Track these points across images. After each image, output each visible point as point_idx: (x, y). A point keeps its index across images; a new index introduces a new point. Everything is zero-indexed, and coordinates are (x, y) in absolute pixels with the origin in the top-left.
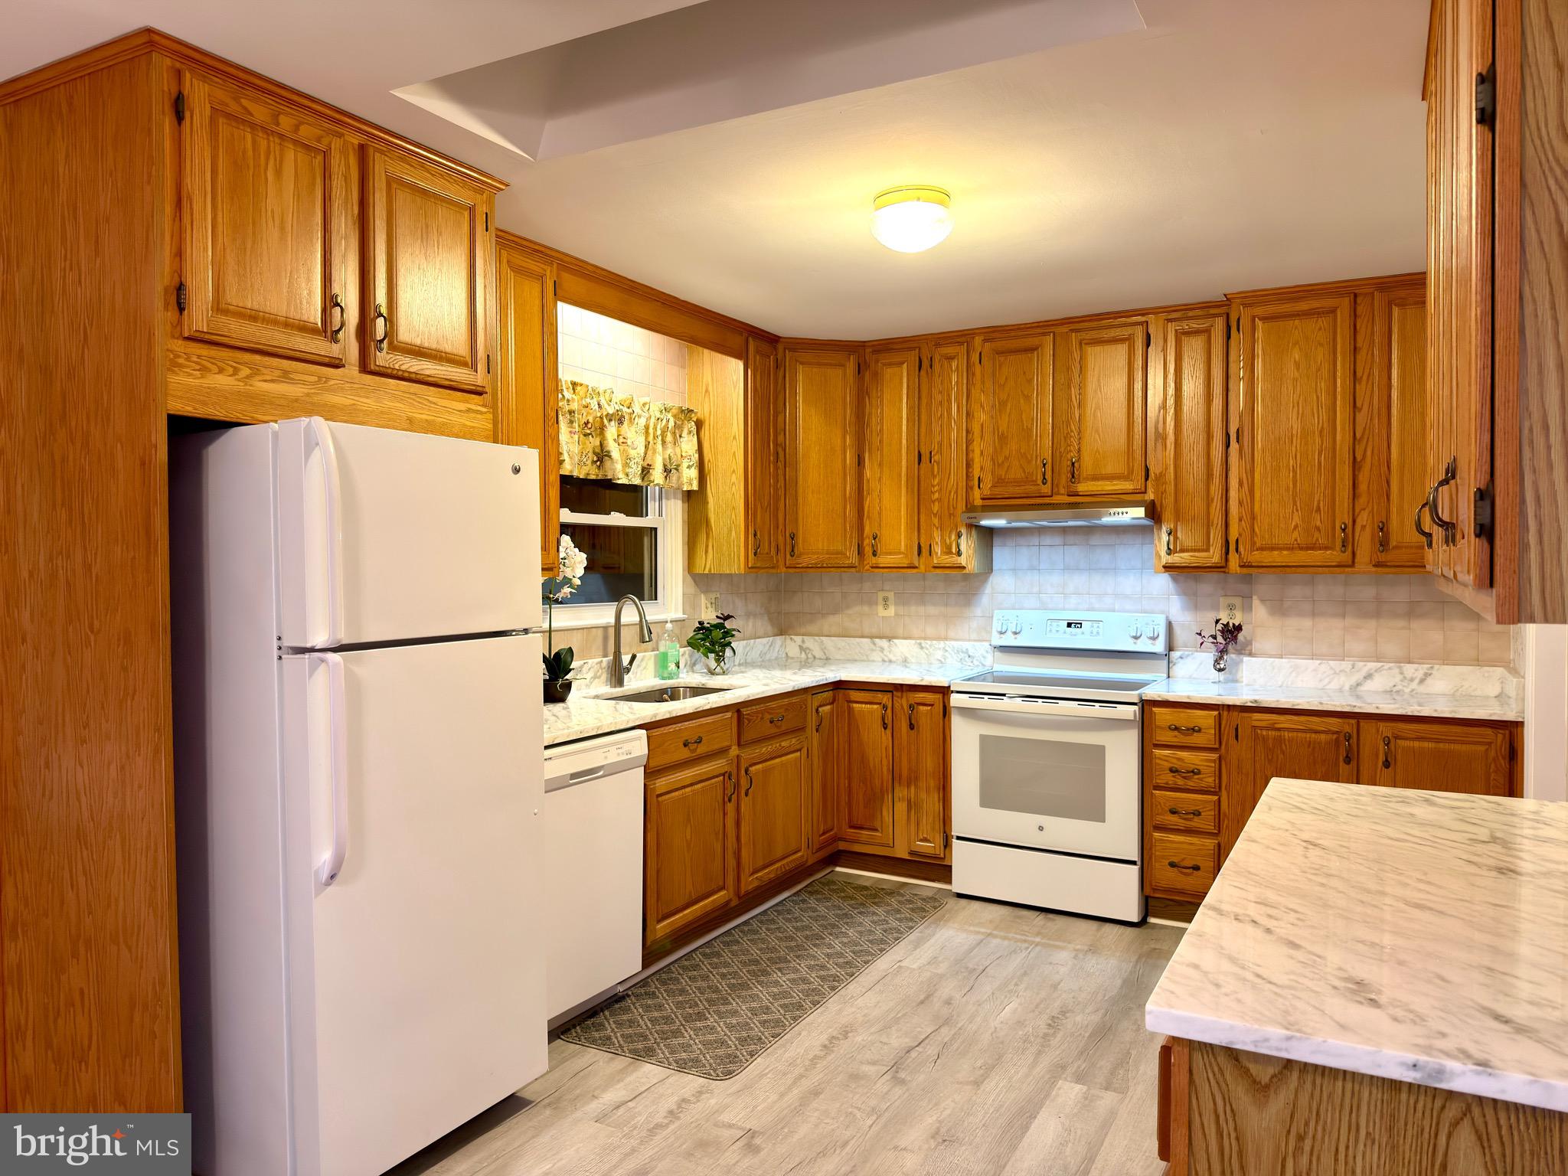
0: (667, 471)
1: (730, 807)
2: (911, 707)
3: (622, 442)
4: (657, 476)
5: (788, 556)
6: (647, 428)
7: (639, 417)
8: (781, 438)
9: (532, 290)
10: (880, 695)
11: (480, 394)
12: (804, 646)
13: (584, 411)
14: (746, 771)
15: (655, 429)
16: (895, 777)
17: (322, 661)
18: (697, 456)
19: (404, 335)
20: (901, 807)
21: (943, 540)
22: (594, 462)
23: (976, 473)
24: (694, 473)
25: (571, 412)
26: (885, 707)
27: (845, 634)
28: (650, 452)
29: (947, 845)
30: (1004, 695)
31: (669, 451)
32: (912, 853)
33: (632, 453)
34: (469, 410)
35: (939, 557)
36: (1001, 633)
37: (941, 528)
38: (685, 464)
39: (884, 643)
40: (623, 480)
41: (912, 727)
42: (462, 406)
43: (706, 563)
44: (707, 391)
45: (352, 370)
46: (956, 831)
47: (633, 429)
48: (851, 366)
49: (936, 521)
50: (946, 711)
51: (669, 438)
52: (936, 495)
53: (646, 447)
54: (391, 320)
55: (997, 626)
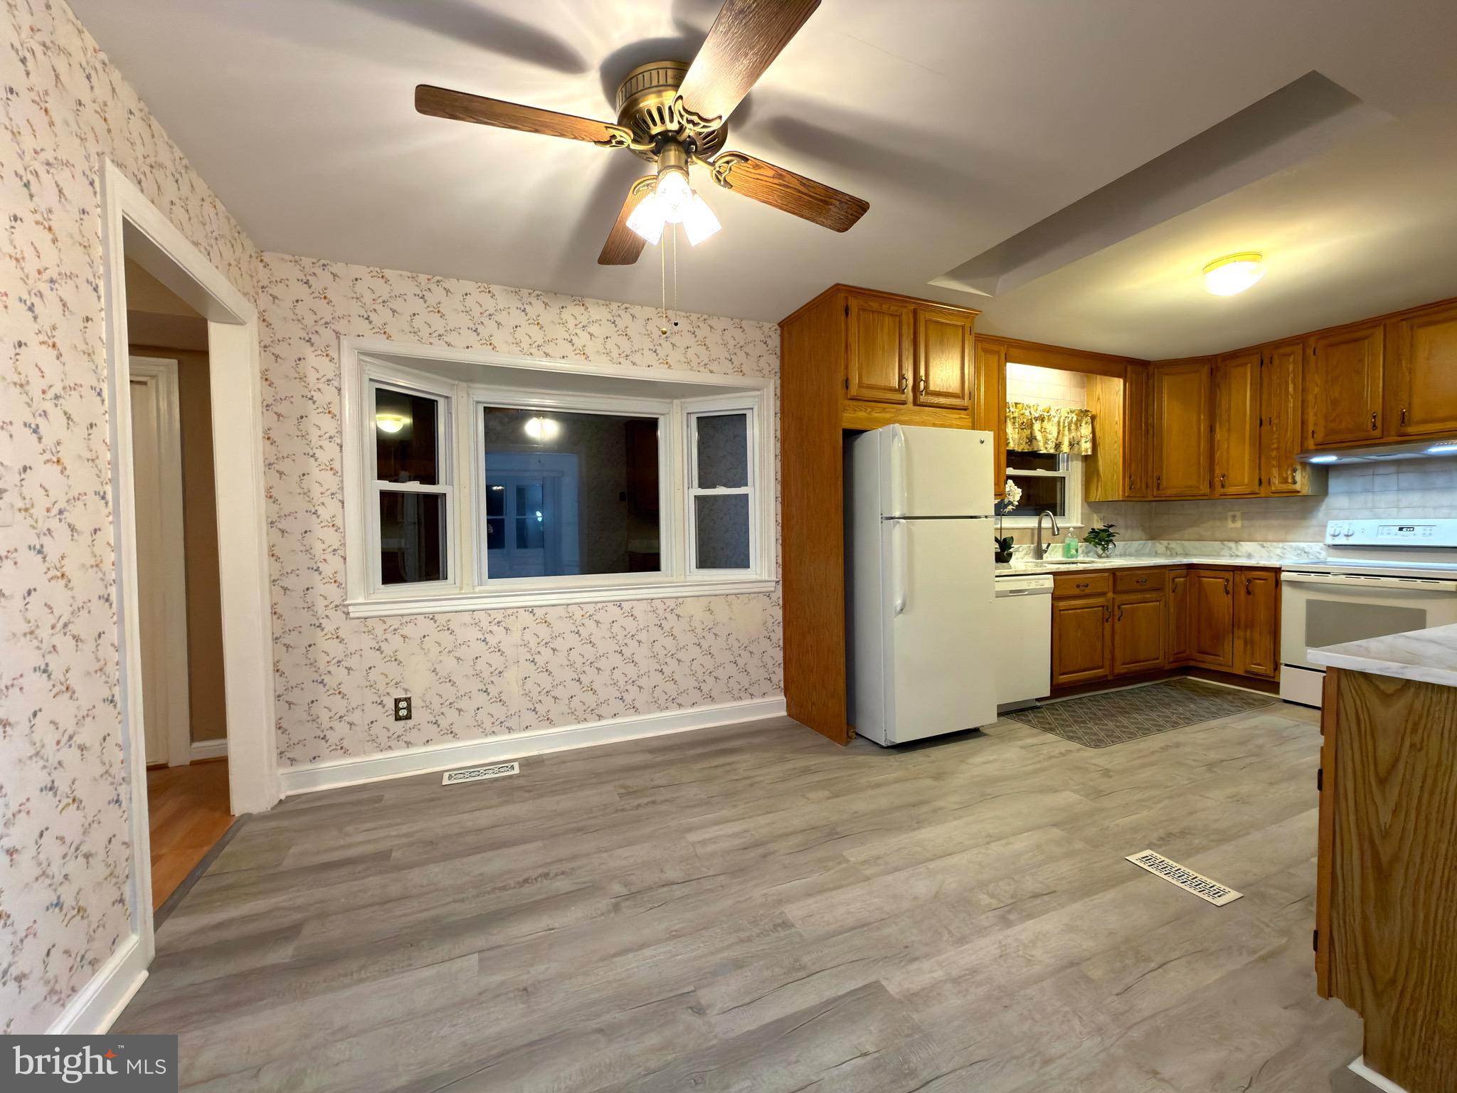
0: (1071, 445)
1: (1107, 625)
2: (1249, 581)
3: (1043, 430)
4: (1065, 448)
5: (1155, 490)
6: (1059, 422)
7: (1054, 417)
8: (1150, 421)
9: (993, 360)
10: (1224, 573)
11: (965, 410)
12: (1170, 546)
13: (1021, 417)
14: (1119, 607)
15: (1064, 423)
16: (1234, 624)
17: (898, 522)
18: (1091, 435)
19: (932, 387)
20: (1239, 643)
21: (1280, 474)
22: (1027, 443)
23: (1311, 429)
24: (1089, 445)
25: (1014, 418)
26: (1228, 581)
27: (1201, 539)
28: (1061, 435)
29: (1276, 667)
30: (1329, 573)
31: (1073, 434)
32: (1247, 672)
33: (1049, 436)
34: (960, 418)
35: (1277, 484)
36: (1334, 536)
37: (1279, 467)
38: (1083, 440)
39: (1232, 545)
40: (1044, 451)
41: (1249, 593)
42: (958, 416)
43: (1097, 495)
44: (1099, 399)
45: (910, 405)
46: (1283, 660)
47: (1050, 424)
48: (1205, 370)
49: (1274, 462)
50: (1278, 583)
51: (1073, 427)
52: (1275, 446)
53: (1059, 433)
54: (926, 381)
55: (1330, 530)
